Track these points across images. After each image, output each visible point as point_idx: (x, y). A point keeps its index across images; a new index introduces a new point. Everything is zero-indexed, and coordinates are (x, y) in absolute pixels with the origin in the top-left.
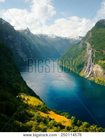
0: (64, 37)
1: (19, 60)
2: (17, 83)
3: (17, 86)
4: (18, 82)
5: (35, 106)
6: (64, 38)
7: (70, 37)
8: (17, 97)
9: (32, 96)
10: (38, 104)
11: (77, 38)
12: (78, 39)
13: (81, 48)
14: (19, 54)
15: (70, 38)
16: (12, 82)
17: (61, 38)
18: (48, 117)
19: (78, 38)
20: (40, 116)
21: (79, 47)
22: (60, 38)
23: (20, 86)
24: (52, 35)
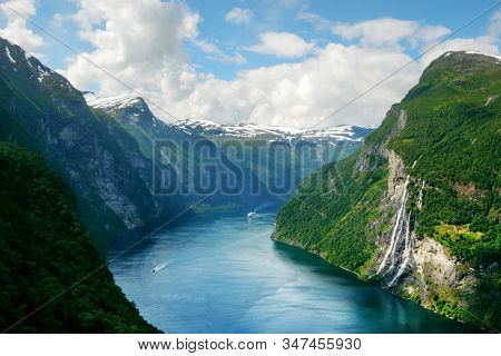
0: (289, 134)
1: (107, 226)
6: (290, 138)
7: (315, 131)
11: (347, 136)
12: (349, 139)
13: (363, 175)
14: (107, 203)
15: (318, 135)
16: (80, 310)
17: (279, 138)
19: (351, 134)
21: (355, 171)
22: (274, 137)
24: (241, 125)
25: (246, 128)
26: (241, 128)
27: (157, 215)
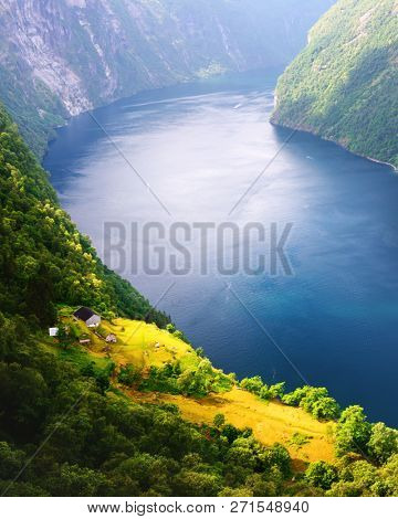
2: (46, 254)
3: (43, 269)
4: (49, 247)
5: (152, 372)
8: (53, 331)
9: (132, 318)
10: (168, 357)
18: (220, 419)
20: (181, 421)
23: (62, 267)
27: (109, 92)
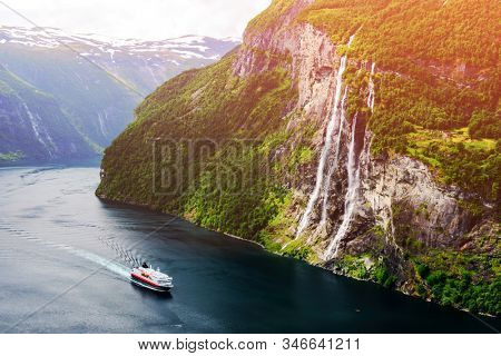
0: (110, 46)
6: (112, 51)
7: (149, 44)
11: (197, 51)
12: (200, 56)
13: (243, 83)
15: (154, 49)
17: (96, 50)
19: (202, 49)
21: (231, 80)
22: (87, 48)
25: (42, 33)
26: (35, 33)
